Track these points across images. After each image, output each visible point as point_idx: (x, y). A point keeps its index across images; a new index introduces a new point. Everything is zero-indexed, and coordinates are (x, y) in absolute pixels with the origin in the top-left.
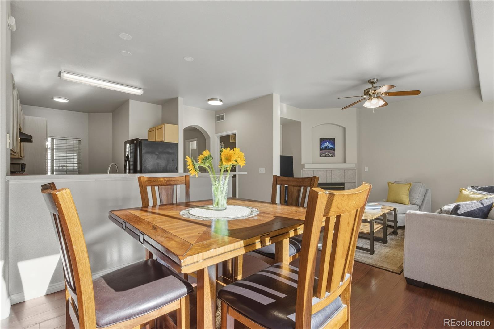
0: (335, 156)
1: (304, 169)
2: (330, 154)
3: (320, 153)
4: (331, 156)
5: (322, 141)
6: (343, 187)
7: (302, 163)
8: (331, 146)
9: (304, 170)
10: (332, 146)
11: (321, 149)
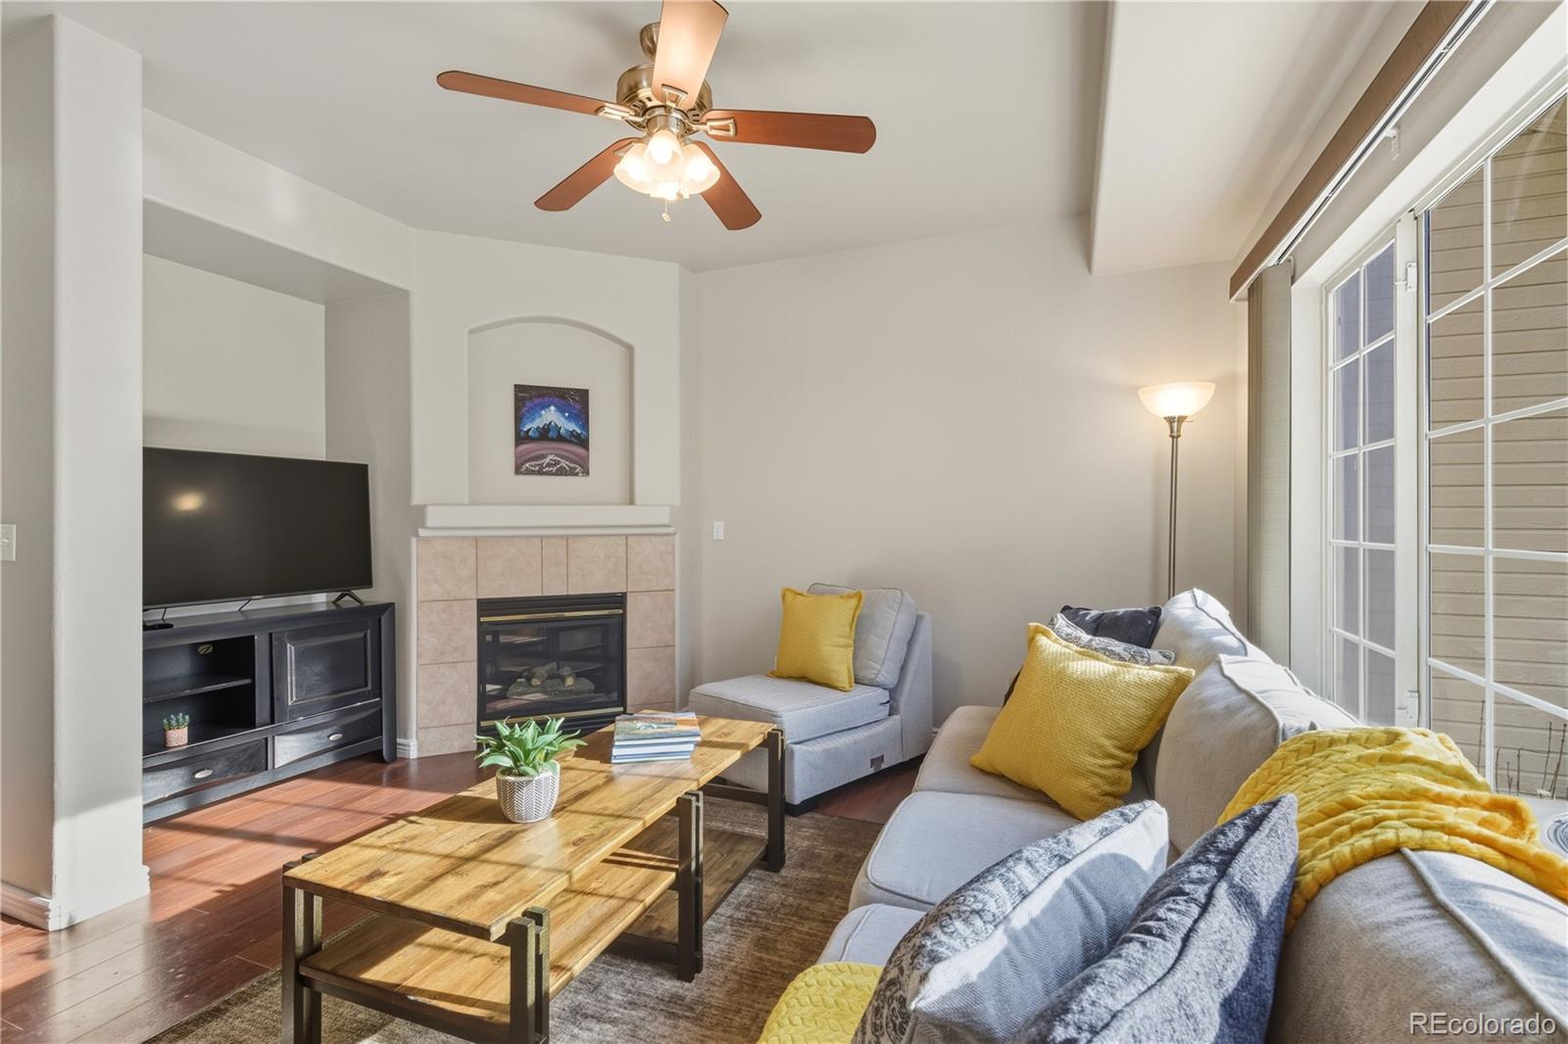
0: (588, 474)
1: (422, 532)
2: (564, 463)
3: (517, 457)
4: (572, 473)
5: (528, 398)
6: (621, 611)
7: (417, 499)
8: (568, 426)
9: (427, 540)
10: (572, 427)
11: (521, 438)
